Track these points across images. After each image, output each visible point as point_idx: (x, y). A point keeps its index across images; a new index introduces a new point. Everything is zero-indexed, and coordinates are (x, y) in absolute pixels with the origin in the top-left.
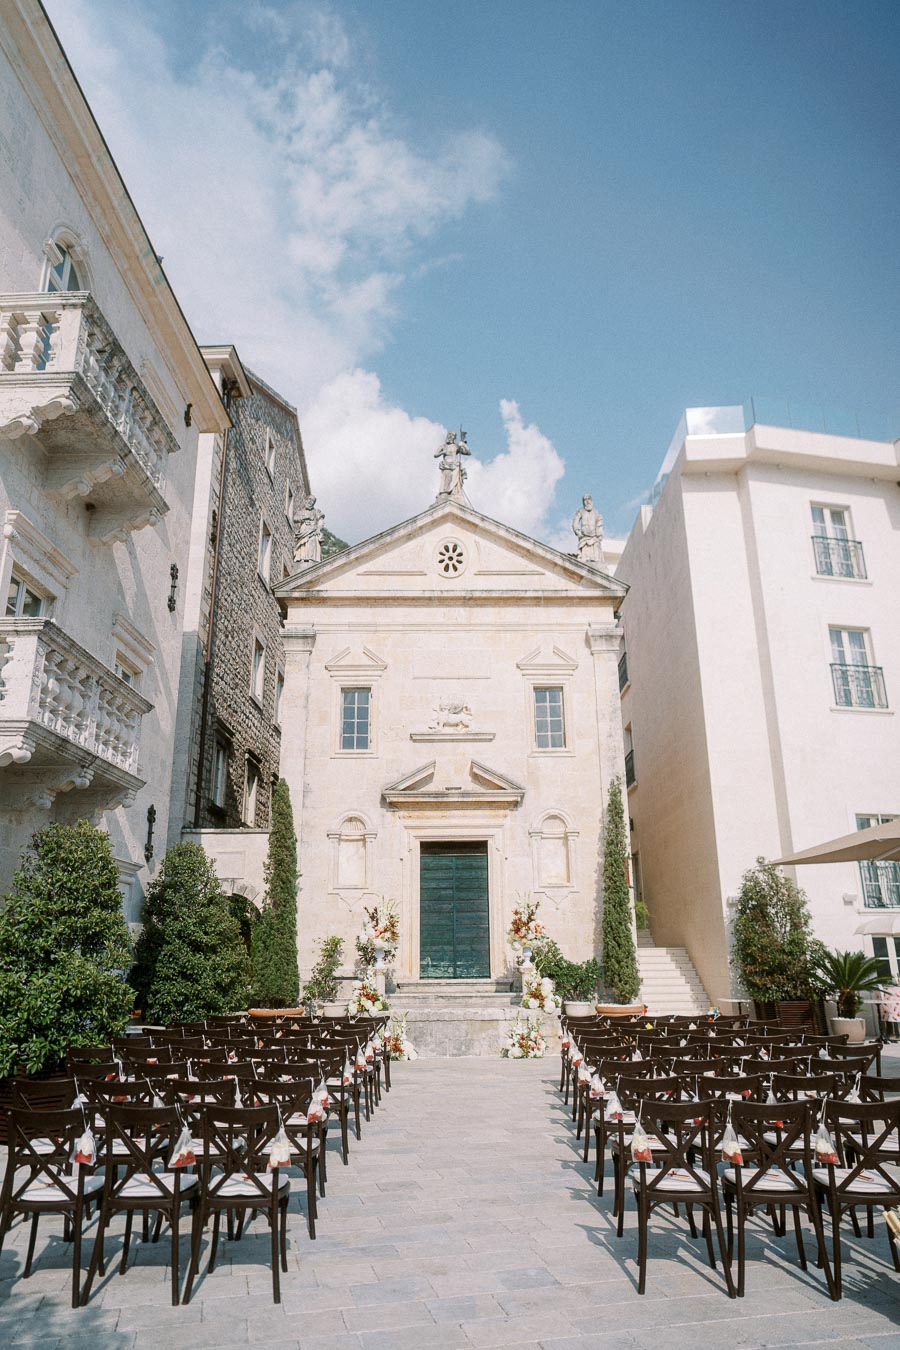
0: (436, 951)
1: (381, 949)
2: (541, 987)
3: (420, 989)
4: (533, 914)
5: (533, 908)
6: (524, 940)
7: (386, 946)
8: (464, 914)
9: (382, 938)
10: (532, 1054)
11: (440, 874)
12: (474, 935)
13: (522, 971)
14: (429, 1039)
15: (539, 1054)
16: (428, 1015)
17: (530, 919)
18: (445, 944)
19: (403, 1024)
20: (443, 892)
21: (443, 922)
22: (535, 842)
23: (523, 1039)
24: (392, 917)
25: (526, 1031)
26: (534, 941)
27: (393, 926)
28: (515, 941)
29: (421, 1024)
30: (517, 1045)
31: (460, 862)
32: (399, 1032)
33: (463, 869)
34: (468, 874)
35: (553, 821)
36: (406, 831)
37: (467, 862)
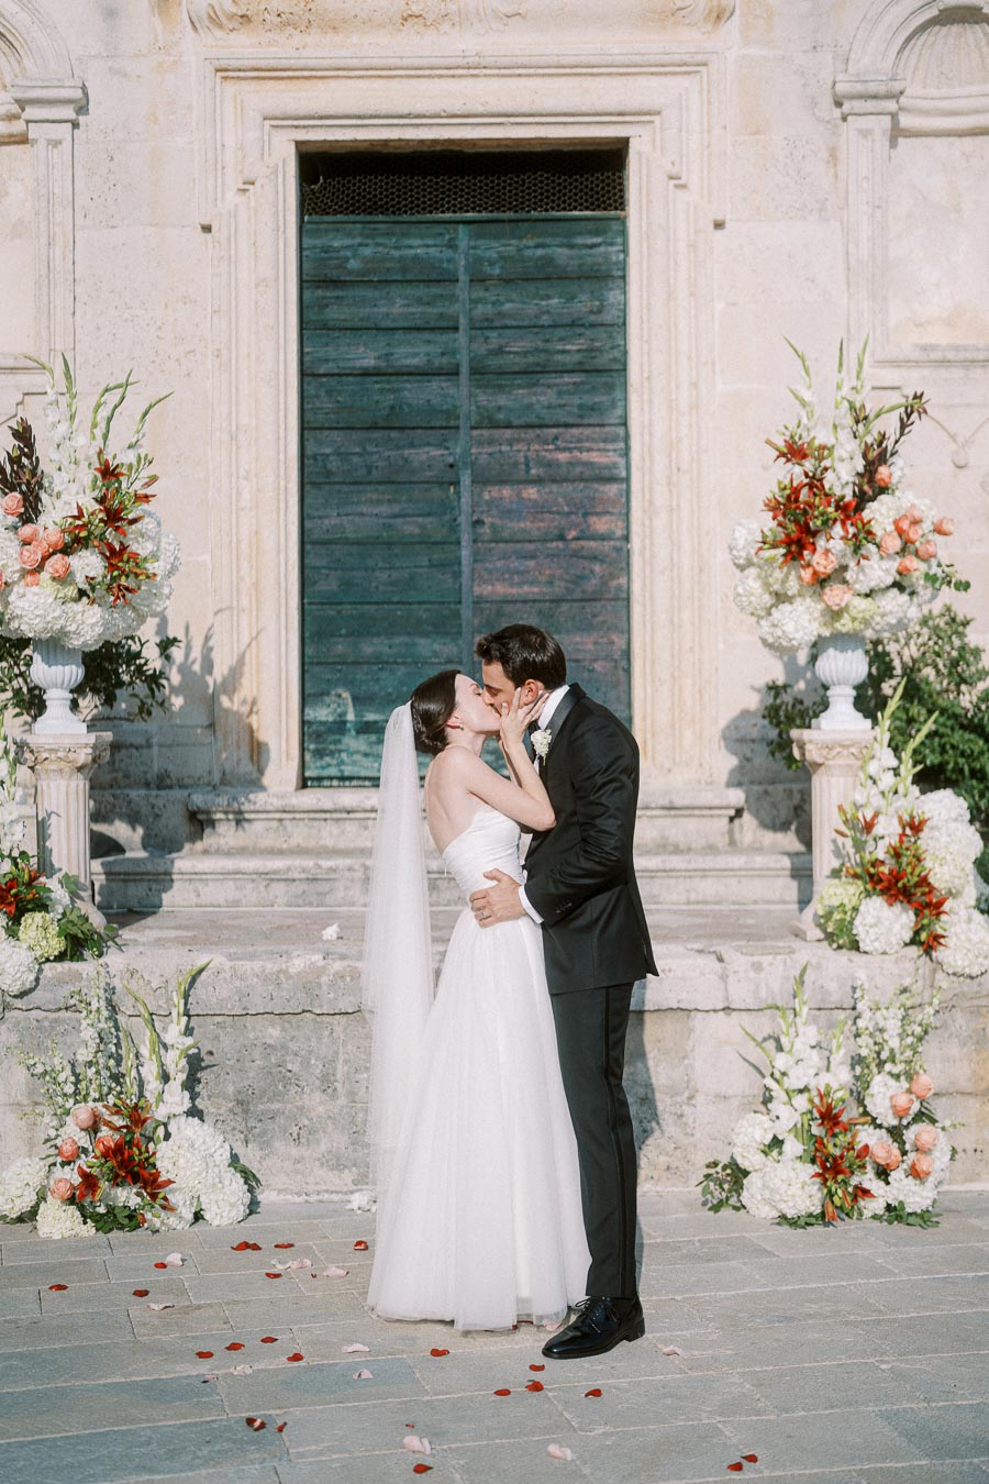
0: (380, 662)
1: (54, 646)
2: (926, 840)
3: (299, 834)
4: (882, 458)
5: (890, 424)
6: (835, 595)
7: (89, 625)
8: (507, 492)
9: (63, 579)
10: (874, 1206)
11: (397, 306)
12: (559, 588)
13: (813, 754)
14: (317, 1104)
15: (916, 1197)
16: (309, 985)
17: (871, 485)
18: (417, 629)
19: (173, 1033)
20: (415, 394)
21: (411, 528)
22: (862, 139)
23: (829, 1117)
24: (108, 473)
25: (840, 1078)
26: (894, 603)
27: (113, 517)
28: (781, 598)
29: (274, 1033)
30: (793, 1147)
31: (494, 249)
32: (150, 1072)
33: (507, 281)
34: (531, 308)
35: (955, 28)
36: (231, 88)
37: (530, 247)
